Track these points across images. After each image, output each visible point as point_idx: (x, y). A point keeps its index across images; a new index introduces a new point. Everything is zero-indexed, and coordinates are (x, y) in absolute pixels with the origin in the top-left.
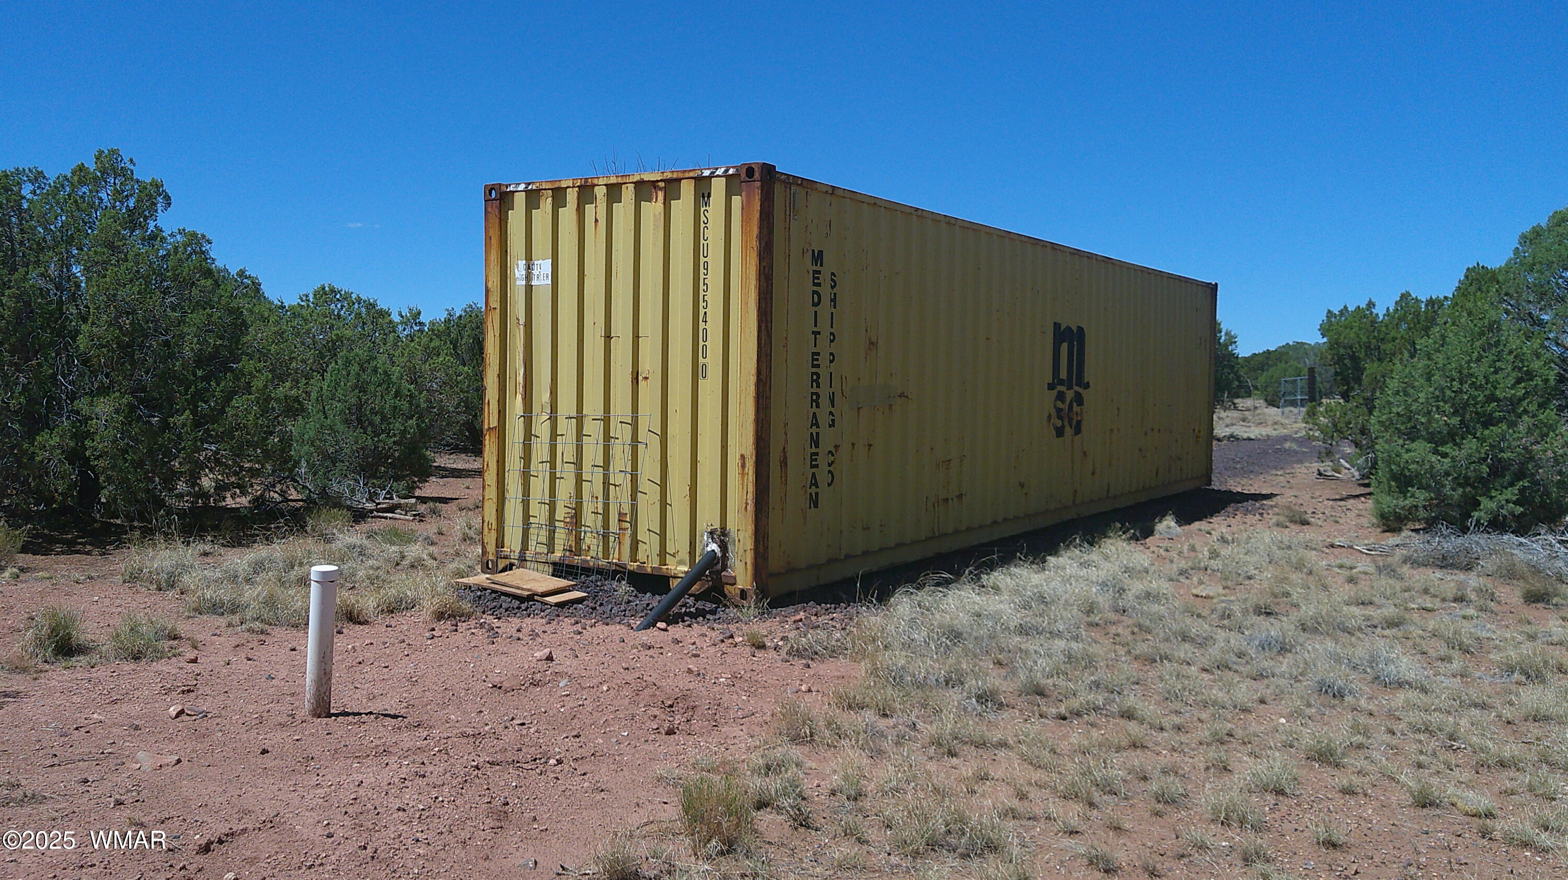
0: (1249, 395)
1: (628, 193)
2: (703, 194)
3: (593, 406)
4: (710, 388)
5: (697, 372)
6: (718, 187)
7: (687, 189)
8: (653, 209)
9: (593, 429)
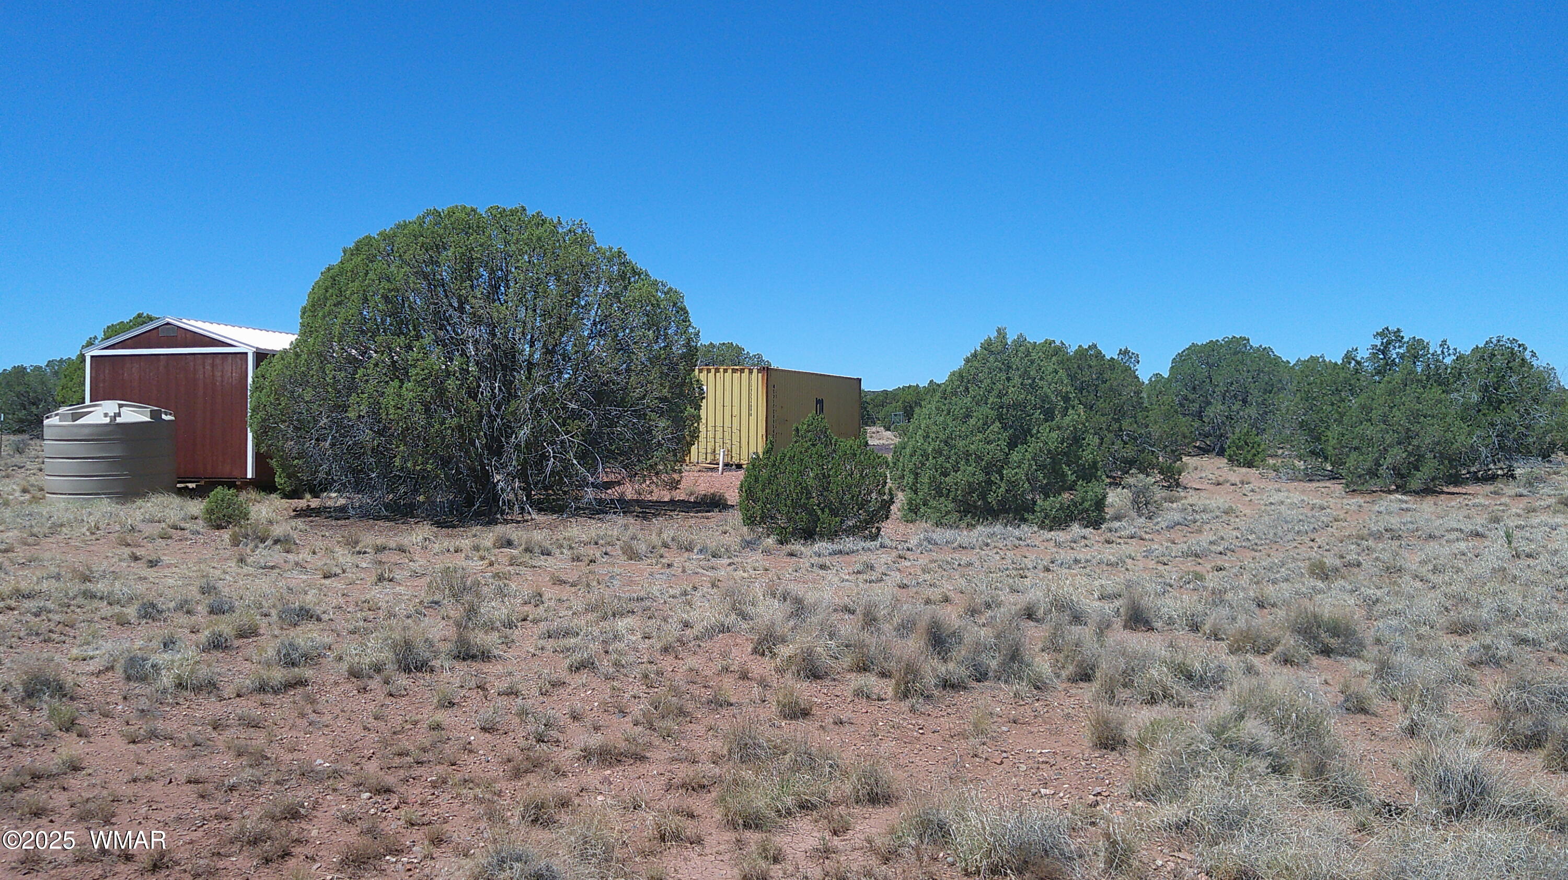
0: (874, 424)
1: (730, 371)
2: (751, 372)
3: (719, 423)
4: (753, 418)
5: (750, 415)
6: (755, 371)
7: (747, 371)
8: (737, 375)
9: (719, 429)
